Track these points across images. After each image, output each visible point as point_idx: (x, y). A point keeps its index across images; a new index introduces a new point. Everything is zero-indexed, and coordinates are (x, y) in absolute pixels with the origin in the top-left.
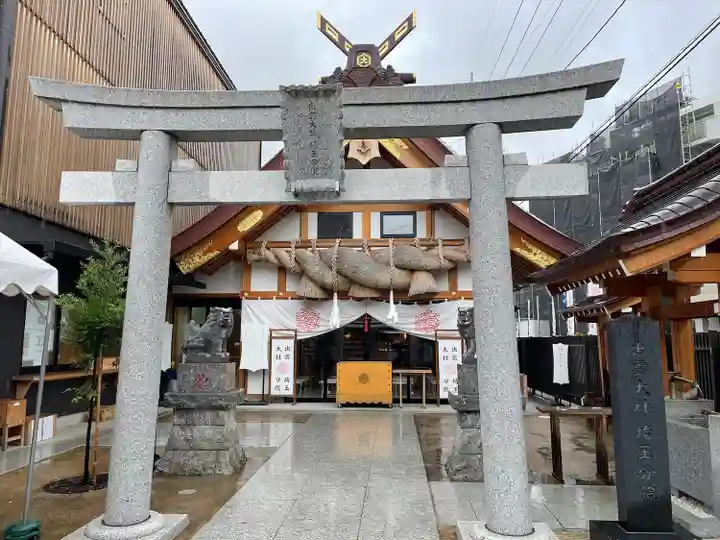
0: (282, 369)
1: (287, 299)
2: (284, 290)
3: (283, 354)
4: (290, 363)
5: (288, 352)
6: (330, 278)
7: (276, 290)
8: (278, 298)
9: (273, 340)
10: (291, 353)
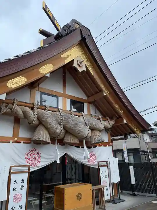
0: (17, 198)
1: (21, 143)
2: (17, 137)
3: (19, 185)
4: (24, 193)
5: (22, 184)
6: (59, 130)
7: (11, 136)
8: (14, 142)
9: (12, 175)
10: (25, 184)
